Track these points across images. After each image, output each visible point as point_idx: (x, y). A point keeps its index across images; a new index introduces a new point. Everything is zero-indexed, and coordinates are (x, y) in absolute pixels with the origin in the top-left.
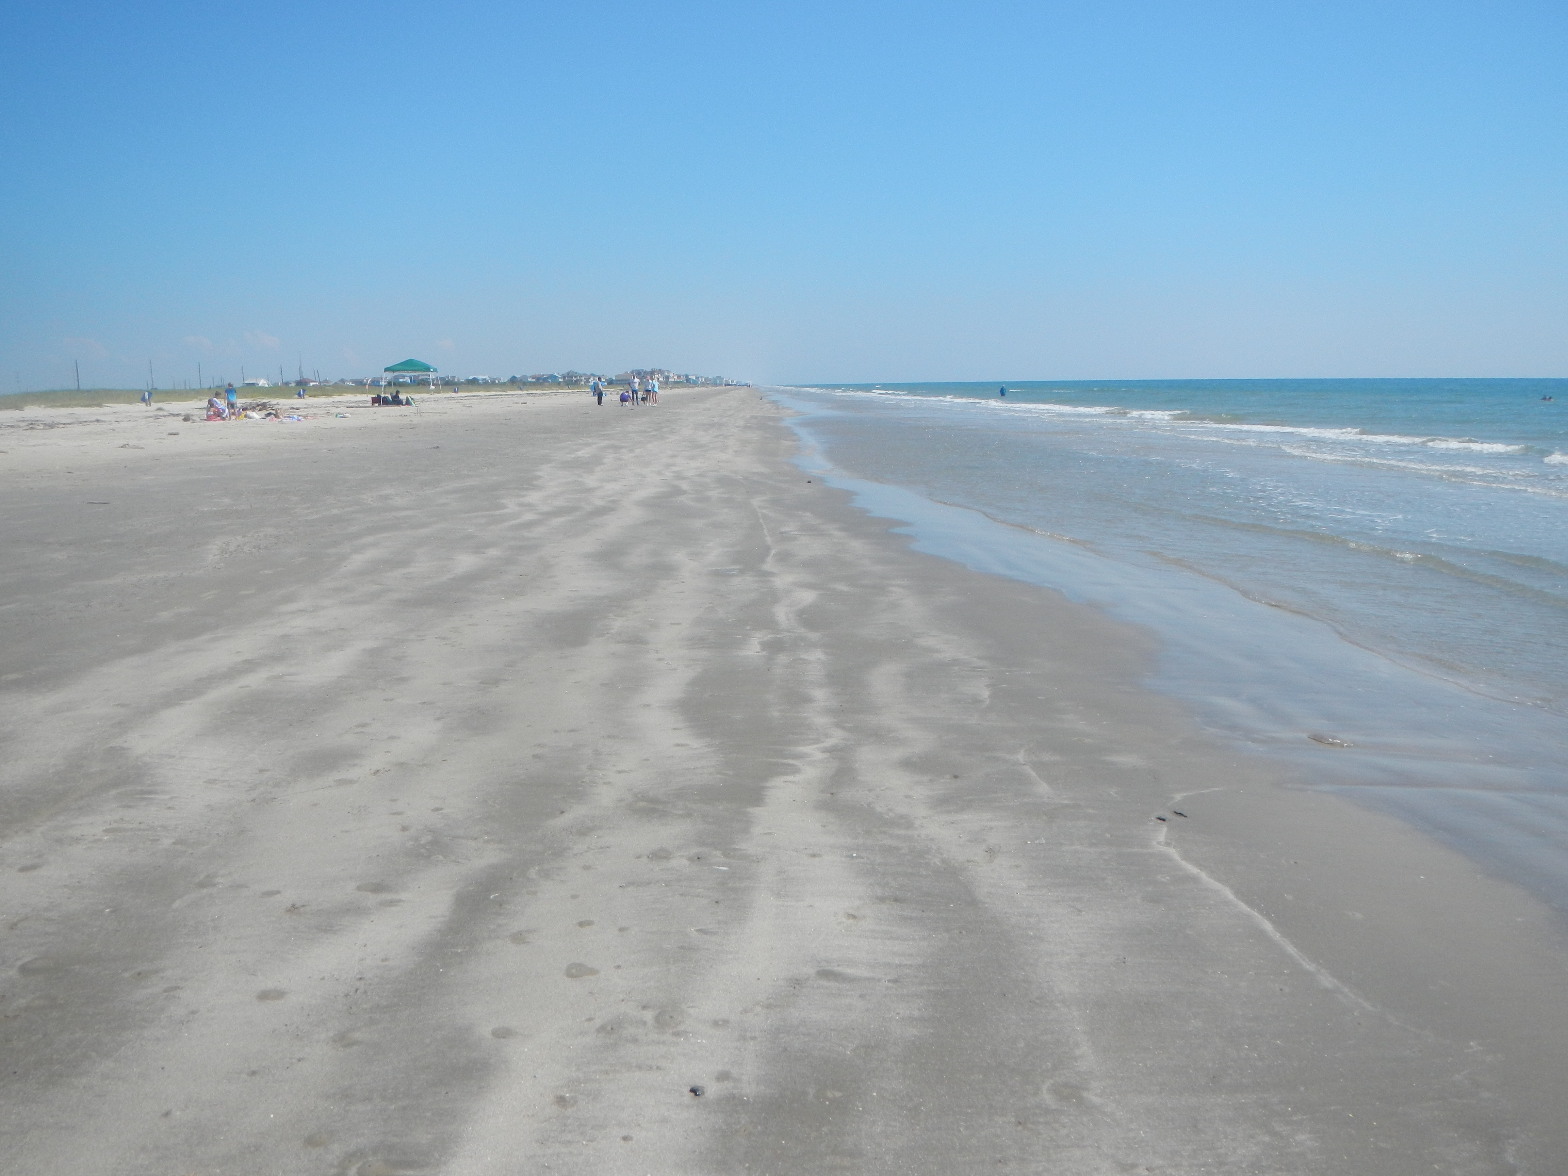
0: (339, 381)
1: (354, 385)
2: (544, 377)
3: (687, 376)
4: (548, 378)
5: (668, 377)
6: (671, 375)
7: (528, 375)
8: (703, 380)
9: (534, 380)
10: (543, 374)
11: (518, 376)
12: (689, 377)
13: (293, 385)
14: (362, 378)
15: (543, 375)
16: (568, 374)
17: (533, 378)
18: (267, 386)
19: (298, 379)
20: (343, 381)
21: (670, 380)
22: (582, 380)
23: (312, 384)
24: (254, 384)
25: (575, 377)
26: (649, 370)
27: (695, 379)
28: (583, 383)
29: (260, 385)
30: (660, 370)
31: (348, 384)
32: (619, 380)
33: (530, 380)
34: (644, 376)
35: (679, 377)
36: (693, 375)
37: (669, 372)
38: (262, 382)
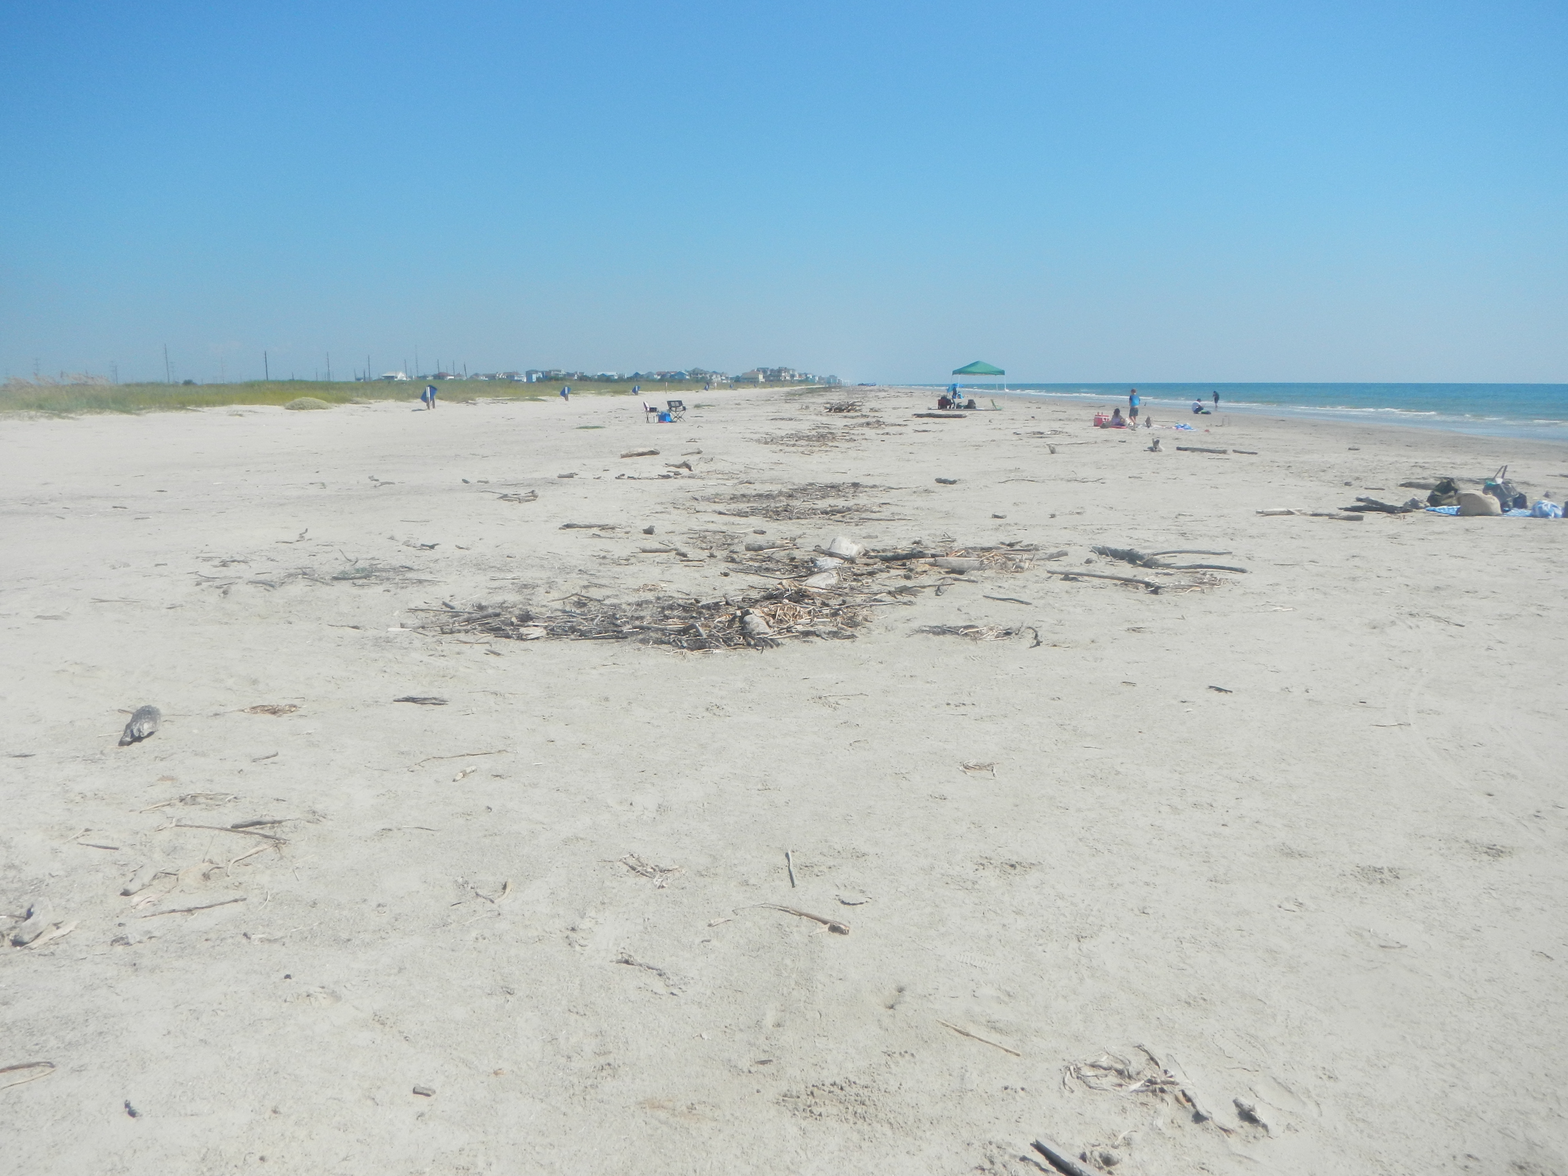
4: (675, 375)
5: (793, 376)
6: (796, 373)
7: (654, 372)
8: (819, 380)
11: (641, 373)
13: (430, 378)
14: (495, 373)
16: (694, 371)
17: (658, 375)
18: (405, 379)
19: (437, 373)
20: (477, 375)
21: (794, 379)
23: (449, 377)
24: (393, 377)
25: (701, 374)
26: (776, 368)
30: (785, 368)
32: (747, 379)
33: (656, 376)
34: (770, 374)
35: (800, 375)
37: (793, 370)
38: (401, 376)
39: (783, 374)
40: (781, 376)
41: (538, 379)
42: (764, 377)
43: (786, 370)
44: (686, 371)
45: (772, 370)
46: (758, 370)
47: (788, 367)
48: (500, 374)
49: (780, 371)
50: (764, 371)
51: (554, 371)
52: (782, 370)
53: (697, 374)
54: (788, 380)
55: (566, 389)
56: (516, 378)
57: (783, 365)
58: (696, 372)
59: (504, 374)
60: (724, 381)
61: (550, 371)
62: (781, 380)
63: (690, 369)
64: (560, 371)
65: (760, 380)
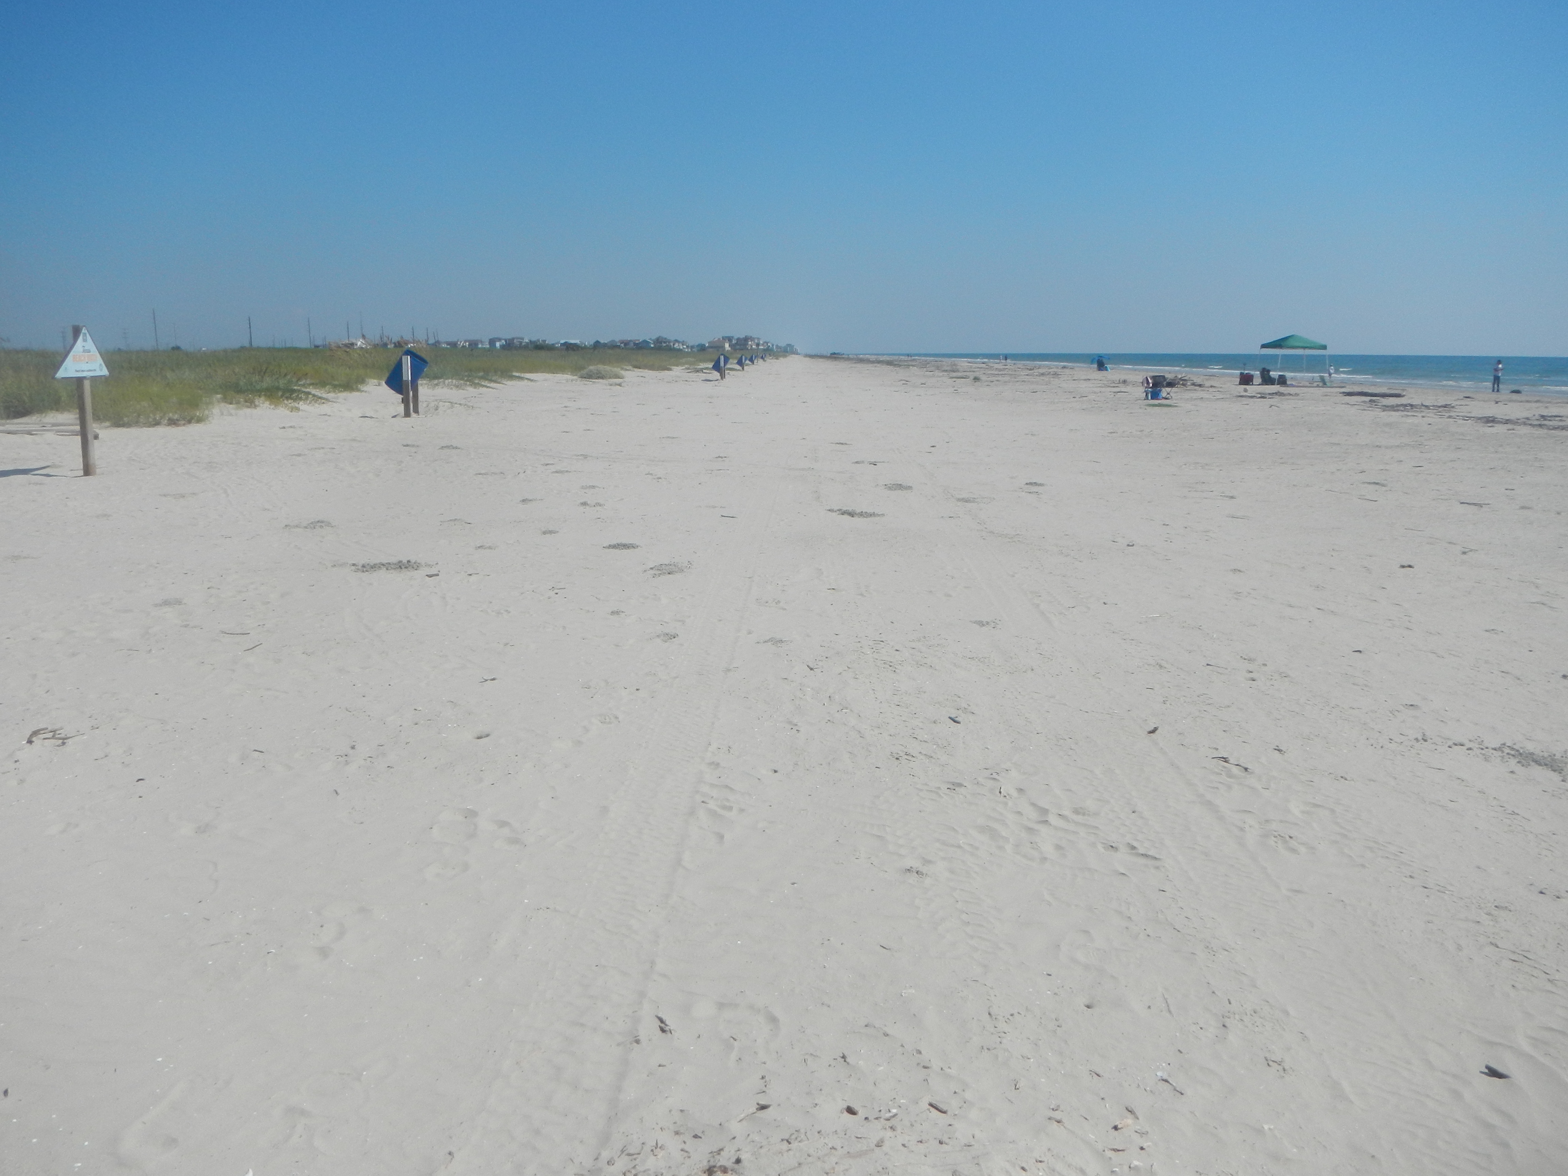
1: (448, 346)
5: (758, 345)
6: (761, 342)
9: (622, 344)
14: (455, 340)
16: (658, 339)
21: (760, 347)
25: (665, 342)
26: (742, 336)
30: (751, 337)
33: (618, 344)
34: (736, 343)
37: (759, 339)
39: (750, 343)
40: (748, 344)
41: (502, 347)
42: (730, 346)
43: (752, 339)
44: (650, 339)
45: (738, 339)
46: (724, 339)
47: (754, 336)
48: (461, 342)
49: (746, 339)
50: (730, 339)
51: (518, 338)
52: (749, 339)
53: (661, 343)
54: (754, 349)
55: (722, 358)
56: (479, 347)
57: (748, 334)
58: (660, 340)
59: (465, 342)
61: (513, 339)
62: (748, 349)
63: (654, 338)
64: (523, 339)
65: (726, 349)
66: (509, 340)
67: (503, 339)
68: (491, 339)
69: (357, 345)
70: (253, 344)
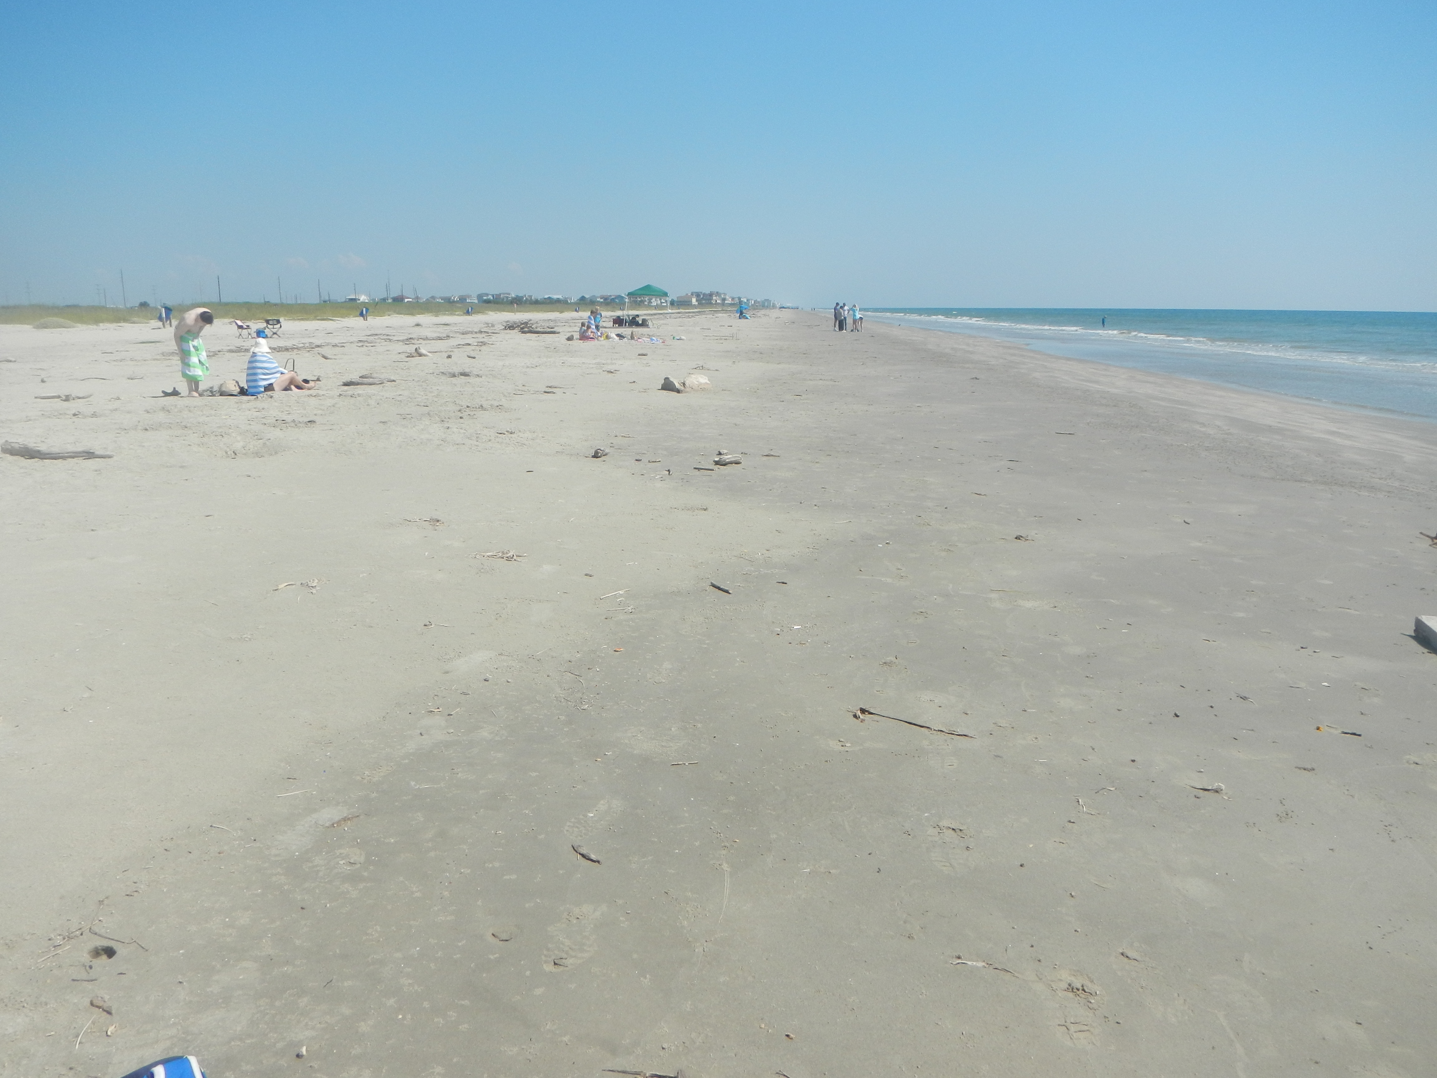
0: (430, 298)
1: (443, 301)
2: (612, 297)
3: (739, 298)
4: (615, 298)
5: (724, 300)
6: (727, 297)
7: (597, 297)
8: (753, 302)
9: (602, 300)
10: (611, 294)
11: (587, 296)
12: (742, 299)
15: (611, 296)
17: (601, 298)
18: (367, 301)
20: (433, 297)
21: (726, 302)
22: (645, 301)
23: (406, 300)
24: (354, 300)
26: (708, 292)
27: (746, 301)
28: (646, 303)
29: (361, 300)
30: (717, 293)
31: (438, 300)
32: (681, 302)
33: (598, 299)
34: (703, 298)
35: (733, 299)
36: (745, 298)
37: (725, 294)
39: (714, 298)
40: (712, 299)
42: (697, 301)
43: (718, 294)
45: (704, 294)
46: (692, 294)
47: (720, 291)
48: (454, 297)
49: (711, 295)
50: (698, 295)
51: (503, 294)
52: (714, 294)
54: (719, 304)
56: (468, 301)
57: (714, 290)
60: (663, 304)
61: (500, 294)
62: (712, 304)
64: (509, 294)
65: (693, 303)
66: (496, 295)
67: (490, 295)
68: (479, 295)
69: (359, 300)
70: (221, 301)
